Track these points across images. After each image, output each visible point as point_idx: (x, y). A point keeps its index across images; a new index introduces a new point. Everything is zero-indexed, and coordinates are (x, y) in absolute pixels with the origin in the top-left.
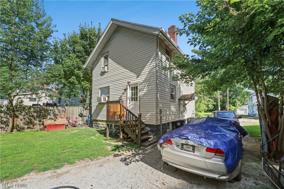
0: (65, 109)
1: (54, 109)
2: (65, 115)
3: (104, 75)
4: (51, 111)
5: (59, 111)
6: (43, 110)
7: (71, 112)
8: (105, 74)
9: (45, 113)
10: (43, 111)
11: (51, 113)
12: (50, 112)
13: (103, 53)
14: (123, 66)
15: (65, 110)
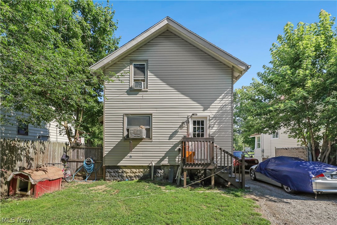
0: (45, 148)
1: (27, 146)
2: (44, 160)
3: (137, 94)
4: (21, 151)
5: (36, 151)
6: (7, 150)
7: (52, 153)
8: (140, 93)
9: (11, 155)
10: (7, 152)
11: (22, 155)
12: (20, 153)
13: (133, 58)
14: (178, 90)
15: (44, 150)
